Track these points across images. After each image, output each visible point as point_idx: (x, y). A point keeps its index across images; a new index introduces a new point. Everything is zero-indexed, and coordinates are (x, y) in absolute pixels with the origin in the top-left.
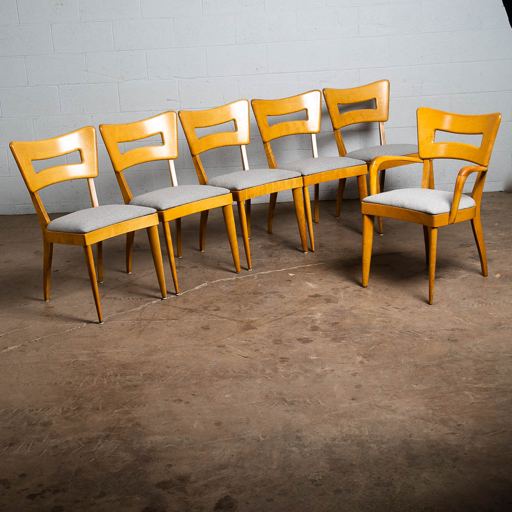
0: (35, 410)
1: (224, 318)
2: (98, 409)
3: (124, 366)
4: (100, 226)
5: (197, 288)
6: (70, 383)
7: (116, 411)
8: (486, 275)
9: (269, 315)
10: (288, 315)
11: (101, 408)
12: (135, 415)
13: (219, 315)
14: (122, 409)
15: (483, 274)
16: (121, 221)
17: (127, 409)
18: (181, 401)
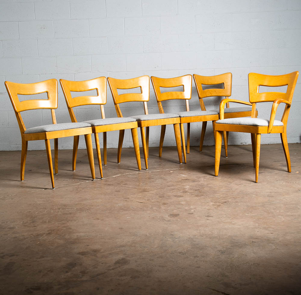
0: (5, 222)
1: (129, 187)
2: (46, 222)
3: (65, 205)
4: (56, 129)
5: (114, 176)
6: (30, 212)
7: (57, 223)
8: (290, 172)
9: (157, 187)
10: (169, 187)
11: (47, 222)
12: (68, 225)
13: (126, 186)
14: (61, 222)
15: (288, 171)
16: (69, 128)
17: (64, 222)
18: (99, 219)
